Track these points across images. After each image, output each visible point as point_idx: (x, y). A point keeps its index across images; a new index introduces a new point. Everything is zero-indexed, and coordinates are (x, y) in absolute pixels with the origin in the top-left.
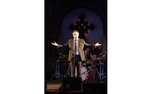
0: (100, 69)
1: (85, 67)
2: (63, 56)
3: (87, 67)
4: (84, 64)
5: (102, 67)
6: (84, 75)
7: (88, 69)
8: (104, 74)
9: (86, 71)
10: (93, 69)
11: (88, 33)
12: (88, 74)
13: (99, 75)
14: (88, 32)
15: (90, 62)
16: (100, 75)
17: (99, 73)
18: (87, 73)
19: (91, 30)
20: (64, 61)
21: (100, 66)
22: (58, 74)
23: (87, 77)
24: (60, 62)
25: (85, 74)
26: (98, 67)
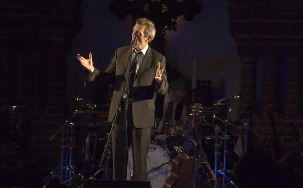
0: (216, 153)
1: (164, 148)
2: (87, 108)
3: (171, 149)
4: (159, 137)
5: (221, 150)
6: (160, 173)
7: (173, 155)
8: (227, 174)
9: (167, 160)
10: (191, 153)
11: (175, 29)
12: (173, 170)
13: (211, 176)
14: (175, 23)
15: (182, 129)
16: (215, 176)
17: (213, 168)
18: (170, 168)
19: (188, 18)
20: (91, 124)
21: (217, 145)
22: (70, 168)
23: (168, 181)
24: (74, 127)
25: (163, 170)
26: (209, 149)
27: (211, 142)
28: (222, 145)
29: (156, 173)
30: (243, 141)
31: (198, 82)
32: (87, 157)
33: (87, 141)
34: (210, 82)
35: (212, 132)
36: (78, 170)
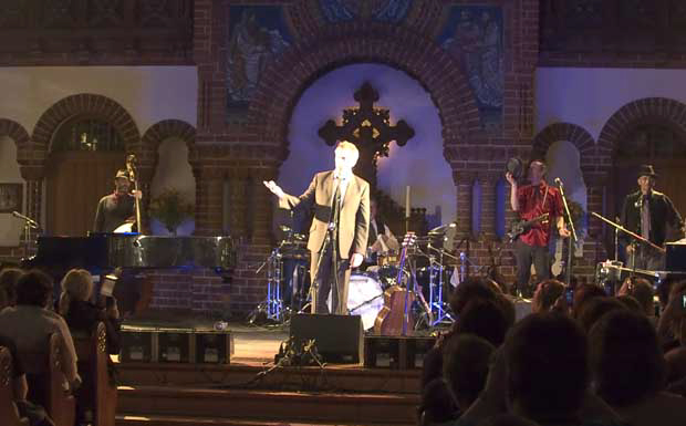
0: (432, 285)
1: (377, 280)
2: (295, 239)
3: (384, 281)
4: (370, 268)
5: (436, 281)
6: (372, 307)
7: (386, 287)
8: (442, 307)
9: (379, 292)
10: (403, 286)
11: (387, 155)
12: (385, 303)
13: (426, 310)
14: (387, 148)
15: (395, 259)
16: (430, 310)
17: (428, 302)
18: (382, 301)
19: (401, 143)
20: (299, 256)
21: (432, 277)
22: (277, 302)
23: (380, 314)
24: (282, 259)
25: (376, 302)
26: (423, 280)
27: (427, 274)
28: (438, 276)
29: (369, 306)
30: (460, 272)
31: (412, 210)
32: (295, 291)
33: (295, 274)
34: (424, 210)
35: (427, 264)
36: (286, 304)
